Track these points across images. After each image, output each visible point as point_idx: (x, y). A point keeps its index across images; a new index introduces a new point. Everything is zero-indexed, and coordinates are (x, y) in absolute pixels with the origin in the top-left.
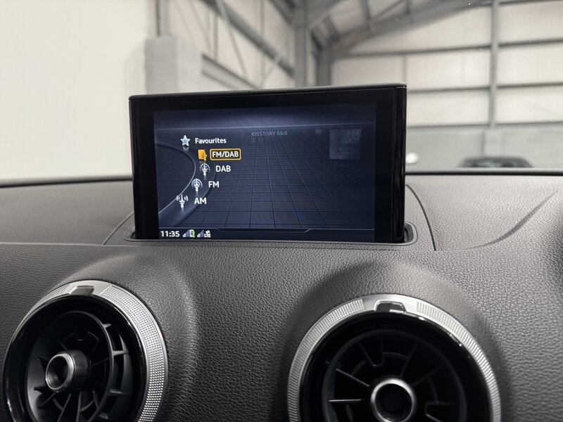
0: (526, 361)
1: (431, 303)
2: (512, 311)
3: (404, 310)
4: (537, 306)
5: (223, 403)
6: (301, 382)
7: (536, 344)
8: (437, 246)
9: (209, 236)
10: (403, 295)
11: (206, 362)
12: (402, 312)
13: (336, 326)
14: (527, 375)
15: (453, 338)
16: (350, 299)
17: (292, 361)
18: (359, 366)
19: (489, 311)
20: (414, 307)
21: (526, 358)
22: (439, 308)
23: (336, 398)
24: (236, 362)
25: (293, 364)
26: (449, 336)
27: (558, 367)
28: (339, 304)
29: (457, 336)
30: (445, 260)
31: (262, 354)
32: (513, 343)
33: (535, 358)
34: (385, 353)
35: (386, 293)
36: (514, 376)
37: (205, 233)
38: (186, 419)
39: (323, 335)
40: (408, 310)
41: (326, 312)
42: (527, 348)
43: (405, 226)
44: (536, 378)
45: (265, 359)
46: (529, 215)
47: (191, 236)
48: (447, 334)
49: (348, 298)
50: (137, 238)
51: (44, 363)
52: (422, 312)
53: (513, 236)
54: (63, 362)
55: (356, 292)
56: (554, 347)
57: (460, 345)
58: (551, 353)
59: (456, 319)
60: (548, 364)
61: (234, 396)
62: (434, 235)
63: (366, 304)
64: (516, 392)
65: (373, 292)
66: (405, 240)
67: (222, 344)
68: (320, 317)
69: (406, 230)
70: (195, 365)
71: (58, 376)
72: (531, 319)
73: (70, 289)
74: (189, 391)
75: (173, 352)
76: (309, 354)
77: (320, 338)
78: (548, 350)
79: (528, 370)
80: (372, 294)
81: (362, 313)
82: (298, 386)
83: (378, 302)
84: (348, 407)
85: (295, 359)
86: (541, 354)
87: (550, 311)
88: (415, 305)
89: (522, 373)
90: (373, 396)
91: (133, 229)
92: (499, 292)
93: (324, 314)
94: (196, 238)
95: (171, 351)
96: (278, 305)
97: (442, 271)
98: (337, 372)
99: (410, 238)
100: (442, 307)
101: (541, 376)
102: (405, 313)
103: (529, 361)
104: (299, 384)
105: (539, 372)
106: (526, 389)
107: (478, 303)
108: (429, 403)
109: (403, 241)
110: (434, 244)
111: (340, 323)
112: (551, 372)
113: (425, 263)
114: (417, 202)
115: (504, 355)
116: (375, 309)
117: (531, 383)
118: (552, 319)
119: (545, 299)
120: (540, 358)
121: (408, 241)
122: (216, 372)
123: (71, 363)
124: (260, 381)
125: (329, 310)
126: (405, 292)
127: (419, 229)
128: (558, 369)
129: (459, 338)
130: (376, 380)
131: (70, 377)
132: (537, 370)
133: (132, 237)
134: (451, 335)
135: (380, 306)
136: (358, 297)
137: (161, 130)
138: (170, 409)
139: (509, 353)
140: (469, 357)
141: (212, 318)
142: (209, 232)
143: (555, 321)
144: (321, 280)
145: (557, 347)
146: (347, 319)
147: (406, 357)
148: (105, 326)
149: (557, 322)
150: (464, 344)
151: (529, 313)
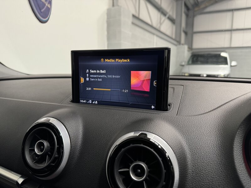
0: (197, 163)
2: (197, 143)
4: (208, 142)
7: (203, 157)
8: (178, 114)
11: (84, 149)
24: (93, 150)
27: (209, 167)
28: (127, 133)
33: (201, 162)
35: (144, 131)
42: (199, 158)
44: (199, 170)
50: (72, 102)
56: (210, 159)
61: (91, 162)
64: (190, 174)
67: (90, 143)
70: (80, 150)
72: (204, 147)
74: (77, 159)
75: (73, 145)
78: (207, 160)
79: (197, 167)
80: (138, 131)
86: (204, 161)
87: (212, 145)
90: (131, 168)
92: (194, 135)
101: (201, 169)
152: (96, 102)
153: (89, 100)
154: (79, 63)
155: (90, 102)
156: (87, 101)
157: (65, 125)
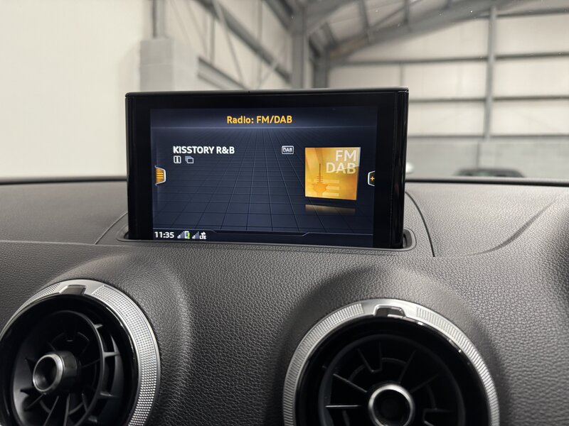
0: (525, 369)
1: (430, 309)
2: (511, 319)
3: (404, 315)
4: (536, 314)
5: (216, 408)
6: (297, 387)
7: (535, 352)
8: (436, 253)
9: (204, 237)
10: (402, 300)
11: (200, 365)
12: (401, 317)
13: (334, 330)
14: (526, 383)
15: (452, 343)
16: (349, 303)
17: (288, 366)
18: (356, 372)
19: (487, 318)
20: (413, 312)
21: (525, 366)
22: (438, 313)
23: (332, 404)
24: (230, 366)
25: (289, 368)
26: (448, 342)
27: (556, 375)
28: (338, 308)
29: (456, 342)
30: (444, 266)
31: (258, 358)
32: (512, 351)
33: (534, 366)
34: (383, 359)
35: (385, 298)
36: (512, 384)
37: (200, 235)
38: (178, 423)
39: (321, 338)
40: (408, 315)
41: (324, 316)
42: (525, 356)
43: (404, 231)
44: (535, 386)
45: (260, 364)
46: (528, 224)
47: (186, 237)
48: (446, 340)
49: (347, 302)
50: (129, 239)
51: (32, 365)
52: (422, 318)
53: (512, 243)
54: (52, 363)
55: (355, 297)
56: (552, 355)
57: (460, 351)
58: (550, 361)
59: (456, 325)
60: (547, 372)
61: (227, 401)
62: (433, 241)
63: (366, 308)
64: (514, 400)
65: (372, 296)
66: (404, 246)
67: (216, 347)
68: (318, 321)
69: (405, 236)
70: (188, 368)
71: (46, 377)
72: (530, 326)
73: (61, 288)
74: (182, 395)
75: (166, 355)
76: (306, 358)
77: (317, 342)
78: (546, 358)
79: (526, 378)
80: (371, 298)
81: (361, 318)
82: (295, 392)
83: (377, 307)
84: (345, 413)
85: (291, 364)
86: (540, 362)
87: (548, 319)
88: (415, 311)
89: (520, 381)
90: (371, 402)
91: (127, 229)
92: (498, 300)
93: (322, 318)
94: (191, 239)
95: (164, 354)
96: (275, 309)
97: (441, 277)
98: (334, 377)
99: (409, 243)
100: (442, 312)
101: (539, 384)
102: (405, 318)
103: (528, 369)
104: (295, 389)
105: (539, 380)
106: (525, 398)
107: (477, 310)
108: (426, 410)
109: (402, 247)
110: (433, 251)
111: (338, 327)
112: (549, 381)
113: (424, 269)
114: (416, 208)
115: (502, 362)
116: (374, 313)
117: (530, 392)
118: (551, 327)
119: (543, 307)
120: (538, 366)
121: (407, 246)
122: (209, 375)
123: (60, 364)
124: (255, 385)
125: (327, 314)
126: (405, 297)
127: (417, 235)
128: (556, 377)
129: (458, 344)
130: (374, 386)
131: (58, 378)
132: (535, 378)
133: (125, 237)
134: (450, 341)
135: (379, 311)
136: (357, 301)
137: (158, 128)
138: (161, 413)
139: (507, 361)
140: (468, 364)
141: (206, 320)
142: (204, 233)
143: (554, 329)
144: (319, 284)
145: (556, 355)
146: (345, 323)
147: (405, 363)
148: (96, 327)
149: (556, 331)
150: (464, 350)
151: (527, 321)
152: (203, 236)
153: (182, 231)
154: (152, 128)
155: (186, 234)
156: (176, 233)
157: (135, 298)
